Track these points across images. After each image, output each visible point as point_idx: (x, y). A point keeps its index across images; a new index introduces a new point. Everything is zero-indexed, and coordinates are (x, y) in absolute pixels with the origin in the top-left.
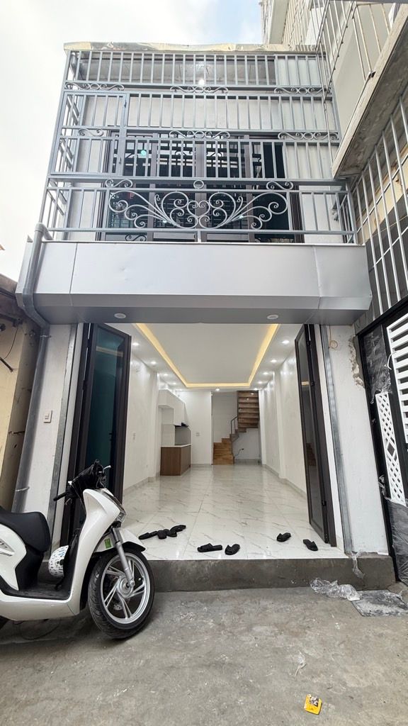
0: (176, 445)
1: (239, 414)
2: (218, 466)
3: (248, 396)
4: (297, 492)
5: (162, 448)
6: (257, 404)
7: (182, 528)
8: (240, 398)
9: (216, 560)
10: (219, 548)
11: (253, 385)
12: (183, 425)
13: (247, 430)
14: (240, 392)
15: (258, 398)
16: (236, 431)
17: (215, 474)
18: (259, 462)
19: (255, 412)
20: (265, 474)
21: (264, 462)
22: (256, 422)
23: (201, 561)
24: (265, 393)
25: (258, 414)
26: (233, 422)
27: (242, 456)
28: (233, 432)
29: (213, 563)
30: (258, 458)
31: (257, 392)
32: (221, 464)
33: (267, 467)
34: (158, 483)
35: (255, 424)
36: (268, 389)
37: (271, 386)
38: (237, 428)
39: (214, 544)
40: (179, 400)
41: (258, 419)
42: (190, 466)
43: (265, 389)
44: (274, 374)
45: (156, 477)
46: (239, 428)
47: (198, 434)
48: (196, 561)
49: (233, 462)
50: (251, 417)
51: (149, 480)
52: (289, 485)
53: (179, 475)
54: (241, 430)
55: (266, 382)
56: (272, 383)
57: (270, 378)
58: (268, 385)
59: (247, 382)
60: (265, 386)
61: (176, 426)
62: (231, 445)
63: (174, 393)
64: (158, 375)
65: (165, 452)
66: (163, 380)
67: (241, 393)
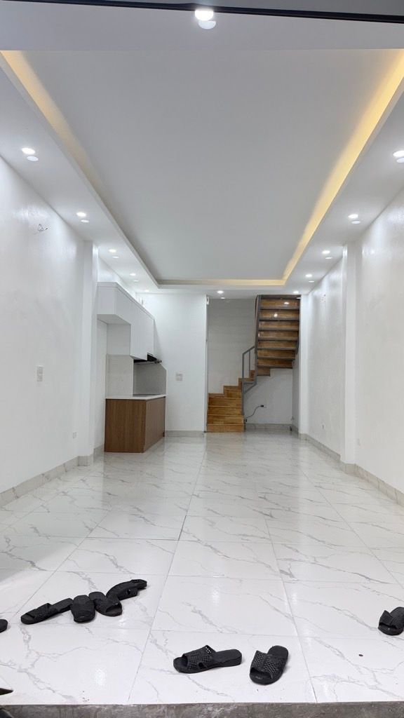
0: (134, 395)
1: (259, 341)
2: (216, 435)
3: (278, 305)
4: (387, 494)
5: (106, 400)
6: (297, 322)
7: (135, 588)
8: (262, 310)
9: (228, 705)
10: (232, 658)
11: (291, 283)
12: (151, 358)
13: (273, 371)
14: (264, 298)
15: (297, 311)
16: (252, 374)
17: (209, 450)
18: (293, 430)
19: (290, 338)
20: (305, 452)
21: (304, 428)
22: (290, 357)
23: (185, 706)
24: (316, 301)
25: (297, 342)
26: (247, 356)
27: (259, 417)
28: (247, 376)
29: (217, 712)
30: (290, 422)
31: (296, 299)
32: (221, 430)
33: (308, 439)
34: (99, 467)
35: (287, 358)
36: (324, 291)
37: (334, 285)
38: (253, 368)
39: (218, 648)
40: (143, 309)
41: (295, 352)
42: (164, 433)
43: (316, 292)
44: (345, 253)
45: (96, 456)
46: (259, 367)
47: (179, 377)
48: (169, 707)
49: (245, 427)
50: (282, 346)
51: (80, 462)
52: (362, 478)
53: (143, 452)
54: (261, 371)
55: (319, 275)
56: (338, 276)
57: (333, 265)
58: (325, 283)
59: (279, 276)
60: (317, 284)
61: (137, 361)
62: (242, 398)
63: (134, 296)
64: (95, 251)
65: (113, 408)
66: (107, 265)
67: (266, 301)
